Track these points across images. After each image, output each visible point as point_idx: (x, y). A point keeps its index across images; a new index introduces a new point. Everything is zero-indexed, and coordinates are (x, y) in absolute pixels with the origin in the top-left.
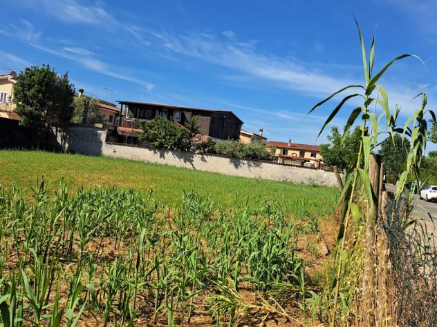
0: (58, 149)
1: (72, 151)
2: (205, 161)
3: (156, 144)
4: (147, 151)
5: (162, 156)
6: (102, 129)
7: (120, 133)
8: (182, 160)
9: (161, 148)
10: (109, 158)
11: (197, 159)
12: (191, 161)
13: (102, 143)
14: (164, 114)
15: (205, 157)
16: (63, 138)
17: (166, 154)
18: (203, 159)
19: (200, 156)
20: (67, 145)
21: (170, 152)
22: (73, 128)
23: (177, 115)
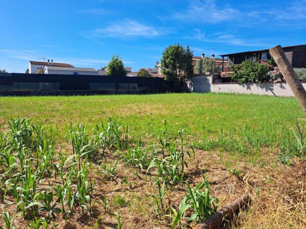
0: (188, 91)
1: (195, 91)
2: (284, 88)
3: (243, 79)
4: (237, 85)
5: (249, 88)
6: (209, 75)
7: (222, 76)
8: (264, 89)
9: (247, 82)
10: (214, 93)
11: (276, 87)
12: (272, 90)
13: (210, 84)
14: (253, 57)
15: (283, 84)
16: (190, 84)
17: (251, 87)
18: (282, 87)
19: (279, 84)
20: (192, 88)
21: (255, 85)
22: (194, 78)
23: (264, 55)
